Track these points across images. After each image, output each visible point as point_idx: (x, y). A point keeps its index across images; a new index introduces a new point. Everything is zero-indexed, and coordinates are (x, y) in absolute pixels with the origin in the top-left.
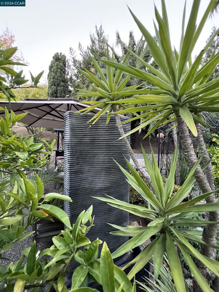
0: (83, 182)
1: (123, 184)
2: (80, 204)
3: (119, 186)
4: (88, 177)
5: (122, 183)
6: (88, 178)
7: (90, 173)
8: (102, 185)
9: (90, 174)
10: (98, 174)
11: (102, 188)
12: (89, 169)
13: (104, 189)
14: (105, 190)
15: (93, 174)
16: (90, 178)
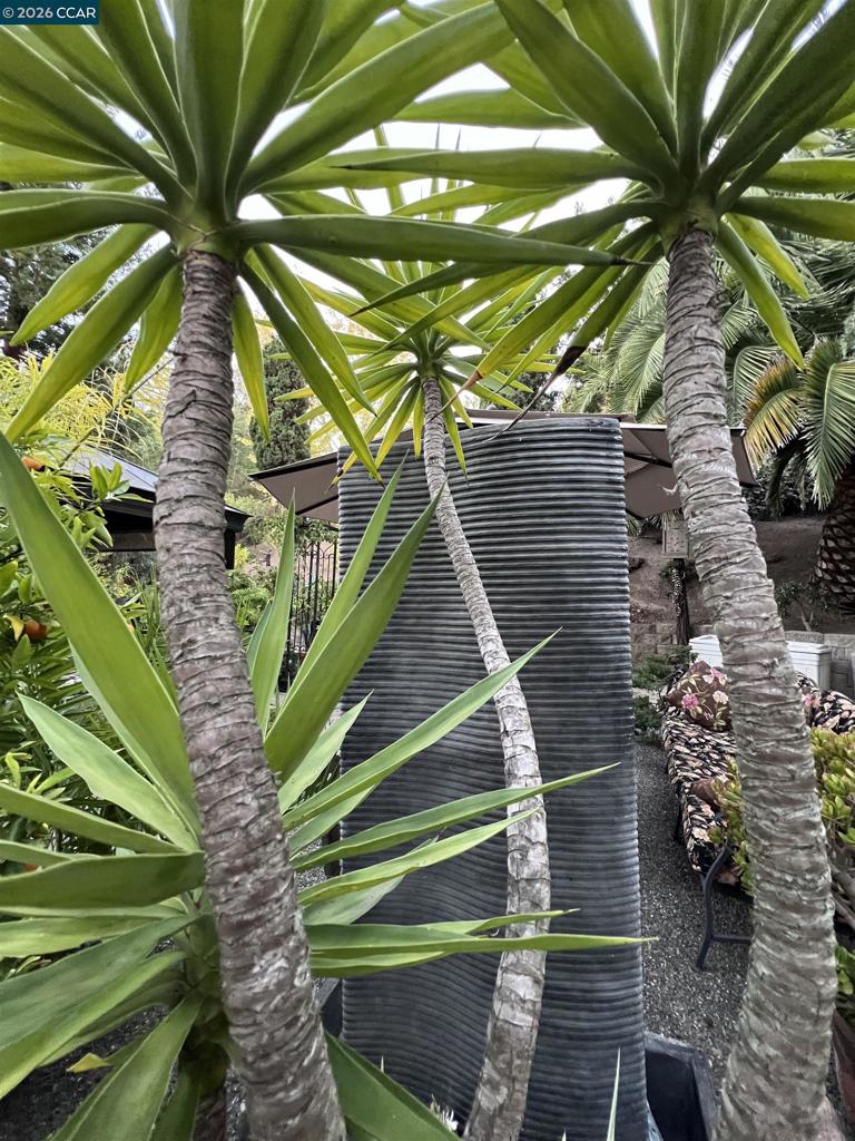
0: (391, 710)
1: (578, 755)
2: (382, 799)
3: (556, 764)
4: (410, 695)
5: (573, 751)
6: (413, 698)
7: (421, 680)
8: (467, 738)
9: (417, 684)
10: (451, 686)
11: (466, 754)
12: (416, 660)
13: (477, 761)
14: (479, 766)
15: (432, 685)
16: (420, 700)
